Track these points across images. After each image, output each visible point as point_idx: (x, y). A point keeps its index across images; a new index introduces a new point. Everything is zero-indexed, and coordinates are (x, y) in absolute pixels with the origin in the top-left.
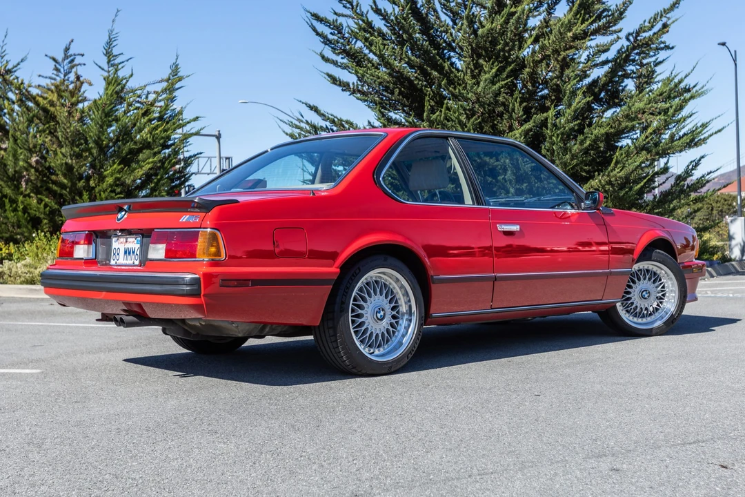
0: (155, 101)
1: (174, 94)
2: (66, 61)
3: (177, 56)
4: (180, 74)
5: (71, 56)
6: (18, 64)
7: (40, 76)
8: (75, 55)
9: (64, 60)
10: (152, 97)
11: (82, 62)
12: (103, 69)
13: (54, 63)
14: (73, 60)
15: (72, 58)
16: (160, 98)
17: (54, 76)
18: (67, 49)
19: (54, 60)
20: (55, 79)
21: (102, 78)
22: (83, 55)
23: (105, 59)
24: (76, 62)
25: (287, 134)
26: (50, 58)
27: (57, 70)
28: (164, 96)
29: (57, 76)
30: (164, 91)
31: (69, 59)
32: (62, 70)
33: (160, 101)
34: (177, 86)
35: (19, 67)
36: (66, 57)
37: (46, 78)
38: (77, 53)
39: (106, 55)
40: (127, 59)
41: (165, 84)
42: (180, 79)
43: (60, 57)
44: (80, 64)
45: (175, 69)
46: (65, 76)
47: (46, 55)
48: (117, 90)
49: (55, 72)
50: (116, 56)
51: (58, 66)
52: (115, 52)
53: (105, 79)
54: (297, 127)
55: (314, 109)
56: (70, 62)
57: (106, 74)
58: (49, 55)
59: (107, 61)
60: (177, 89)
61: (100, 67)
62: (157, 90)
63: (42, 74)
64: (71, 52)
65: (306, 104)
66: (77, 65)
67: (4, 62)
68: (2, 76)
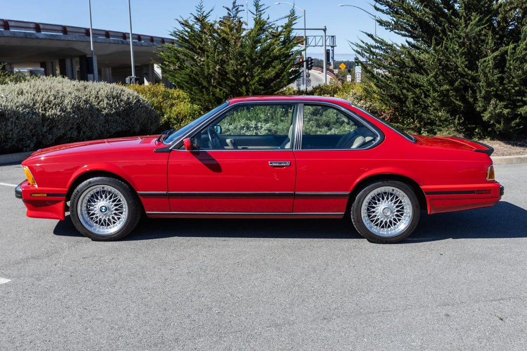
0: (281, 32)
1: (292, 27)
2: (234, 9)
3: (294, 5)
4: (295, 16)
5: (236, 6)
6: (209, 13)
8: (238, 6)
9: (233, 9)
10: (280, 29)
11: (242, 9)
12: (254, 14)
13: (228, 11)
14: (237, 9)
16: (284, 30)
18: (234, 3)
19: (228, 9)
20: (228, 19)
22: (243, 6)
23: (255, 8)
24: (239, 9)
25: (354, 50)
26: (226, 8)
27: (229, 14)
28: (287, 29)
30: (287, 26)
31: (236, 8)
32: (232, 14)
34: (294, 22)
36: (234, 7)
38: (240, 5)
39: (255, 6)
40: (266, 7)
41: (286, 21)
42: (295, 18)
43: (231, 7)
44: (241, 10)
45: (293, 12)
46: (233, 17)
47: (223, 7)
48: (261, 26)
49: (228, 16)
50: (260, 6)
51: (230, 12)
52: (260, 3)
53: (254, 19)
54: (360, 47)
55: (371, 36)
56: (236, 10)
57: (255, 17)
58: (225, 6)
59: (256, 9)
60: (294, 24)
61: (252, 13)
62: (282, 25)
64: (237, 4)
65: (366, 33)
66: (240, 11)
67: (202, 12)
68: (201, 21)
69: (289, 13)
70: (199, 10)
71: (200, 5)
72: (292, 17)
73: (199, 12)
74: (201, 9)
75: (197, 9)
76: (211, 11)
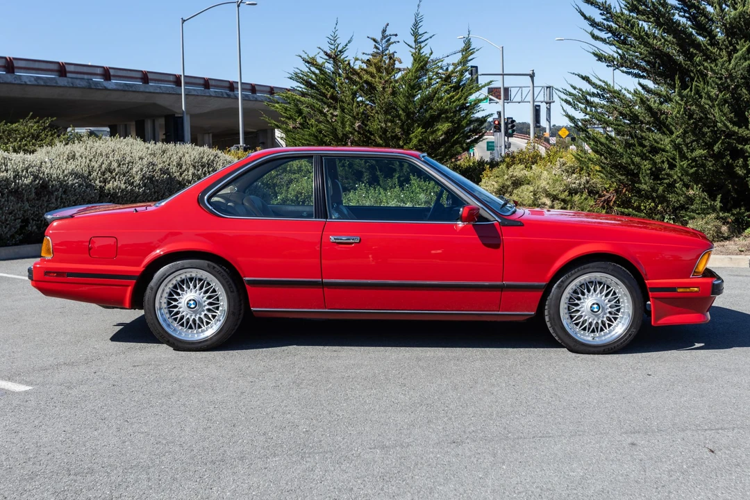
0: (452, 72)
2: (384, 41)
3: (469, 32)
4: (471, 48)
5: (387, 36)
6: (346, 45)
7: (364, 53)
8: (390, 35)
9: (382, 39)
10: (451, 68)
11: (396, 40)
12: (411, 47)
13: (374, 43)
14: (389, 40)
15: (388, 38)
16: (456, 70)
17: (374, 53)
18: (384, 31)
19: (374, 40)
21: (411, 54)
22: (396, 35)
23: (413, 38)
24: (392, 40)
26: (371, 39)
27: (376, 48)
28: (460, 68)
29: (377, 52)
30: (460, 63)
31: (386, 39)
32: (381, 48)
33: (456, 72)
34: (469, 58)
35: (347, 47)
36: (384, 37)
37: (369, 55)
38: (392, 34)
39: (413, 35)
41: (459, 56)
42: (472, 52)
43: (379, 38)
44: (395, 42)
45: (468, 44)
46: (383, 52)
47: (368, 37)
48: (422, 64)
49: (375, 50)
50: (420, 35)
51: (377, 45)
52: (421, 31)
54: (571, 94)
55: (586, 79)
56: (387, 41)
57: (413, 51)
58: (371, 36)
59: (414, 40)
60: (470, 60)
61: (409, 45)
62: (454, 62)
64: (387, 33)
65: (579, 75)
66: (393, 43)
67: (336, 45)
68: (334, 58)
69: (462, 45)
70: (333, 42)
71: (333, 34)
72: (467, 50)
73: (332, 45)
74: (335, 41)
75: (329, 40)
76: (349, 42)
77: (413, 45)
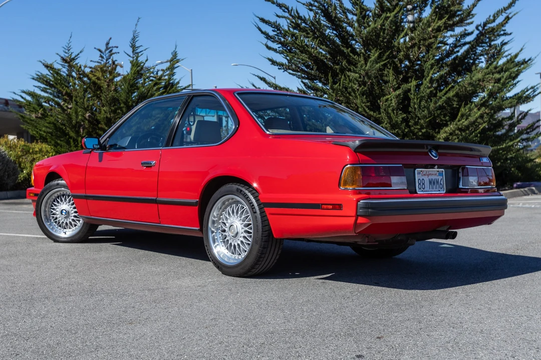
0: (162, 76)
1: (174, 71)
2: (107, 51)
3: (176, 46)
4: (178, 58)
5: (110, 48)
6: (78, 54)
7: (91, 61)
8: (112, 47)
9: (106, 50)
10: (160, 73)
12: (130, 56)
13: (100, 53)
14: (111, 51)
15: (111, 49)
16: (165, 74)
17: (100, 61)
18: (108, 44)
19: (100, 51)
20: (100, 63)
21: (129, 61)
22: (117, 47)
23: (131, 49)
24: (113, 52)
26: (98, 50)
27: (101, 57)
28: (168, 72)
29: (102, 60)
30: (168, 69)
31: (109, 50)
32: (105, 57)
33: (165, 76)
34: (176, 66)
35: (79, 56)
36: (107, 48)
37: (95, 62)
38: (114, 46)
39: (131, 47)
40: (144, 49)
41: (168, 64)
42: (178, 61)
43: (103, 49)
44: (116, 53)
45: (175, 55)
46: (107, 60)
47: (95, 48)
48: (138, 70)
49: (100, 58)
50: (137, 47)
51: (102, 54)
52: (137, 44)
53: (131, 62)
55: (263, 80)
57: (131, 59)
58: (97, 47)
59: (132, 51)
60: (176, 67)
61: (128, 55)
62: (163, 68)
63: (93, 60)
64: (110, 45)
65: (258, 76)
66: (114, 54)
67: (70, 54)
68: (69, 63)
69: (170, 57)
70: (67, 51)
71: (67, 45)
72: (174, 61)
73: (66, 53)
74: (69, 50)
75: (64, 50)
76: (81, 52)
77: (132, 55)
